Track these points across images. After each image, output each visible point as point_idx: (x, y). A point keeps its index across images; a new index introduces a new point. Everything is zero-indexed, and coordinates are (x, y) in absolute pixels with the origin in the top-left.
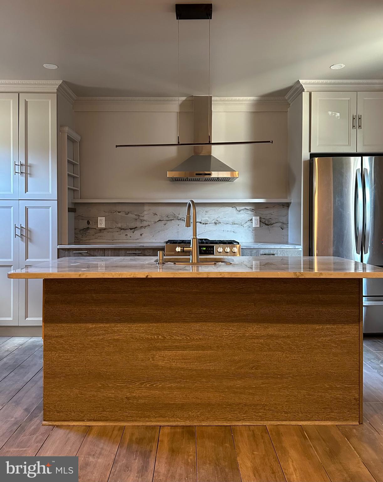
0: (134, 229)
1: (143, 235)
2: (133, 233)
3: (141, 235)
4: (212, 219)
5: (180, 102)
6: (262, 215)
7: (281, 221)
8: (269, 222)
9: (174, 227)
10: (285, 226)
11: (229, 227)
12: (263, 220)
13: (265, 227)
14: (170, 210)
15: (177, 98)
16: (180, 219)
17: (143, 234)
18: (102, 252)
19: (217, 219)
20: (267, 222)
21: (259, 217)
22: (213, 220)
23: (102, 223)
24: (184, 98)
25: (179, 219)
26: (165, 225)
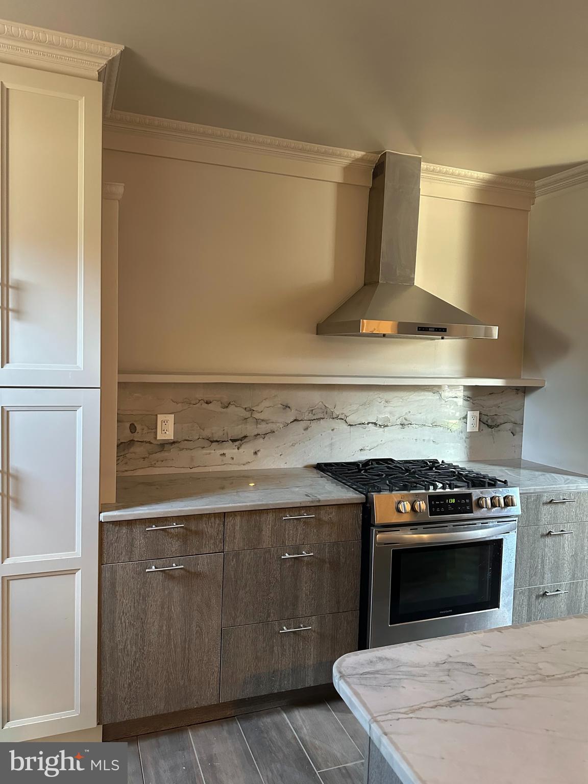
0: (239, 441)
1: (259, 454)
2: (238, 449)
3: (255, 453)
4: (397, 416)
5: (346, 162)
6: (483, 407)
7: (513, 420)
8: (493, 422)
9: (323, 434)
10: (518, 429)
11: (427, 433)
12: (485, 418)
13: (487, 430)
14: (316, 397)
15: (346, 152)
16: (337, 418)
17: (258, 451)
19: (406, 417)
20: (490, 422)
21: (478, 412)
22: (399, 418)
23: (166, 428)
24: (359, 154)
25: (335, 416)
26: (306, 429)
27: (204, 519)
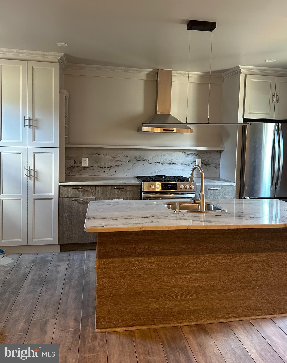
0: (110, 167)
1: (117, 172)
2: (110, 170)
3: (116, 172)
4: (168, 160)
5: (147, 73)
6: (203, 158)
7: (216, 163)
8: (207, 163)
9: (140, 166)
10: (218, 166)
11: (180, 167)
12: (204, 162)
13: (204, 166)
14: (137, 153)
15: (145, 70)
16: (145, 160)
17: (117, 171)
18: (93, 188)
19: (172, 161)
20: (205, 163)
21: (201, 159)
22: (169, 161)
23: (85, 163)
24: (151, 70)
25: (144, 160)
26: (134, 164)
27: (89, 187)
